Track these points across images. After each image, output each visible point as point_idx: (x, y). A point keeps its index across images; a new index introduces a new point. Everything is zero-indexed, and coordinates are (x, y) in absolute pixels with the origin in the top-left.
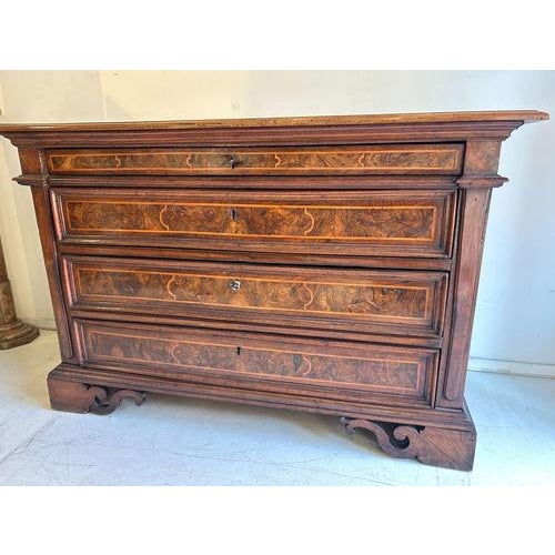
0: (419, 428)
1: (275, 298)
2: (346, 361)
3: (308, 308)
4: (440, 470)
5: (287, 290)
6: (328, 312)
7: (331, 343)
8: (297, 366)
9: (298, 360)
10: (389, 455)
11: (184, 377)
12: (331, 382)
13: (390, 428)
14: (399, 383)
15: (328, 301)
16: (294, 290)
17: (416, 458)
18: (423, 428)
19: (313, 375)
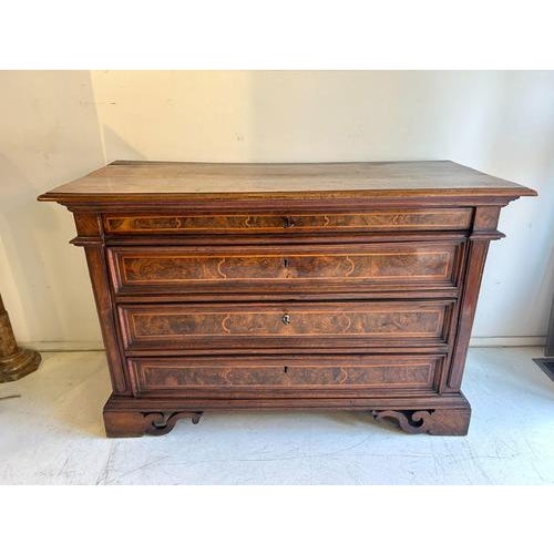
0: (431, 411)
1: (318, 326)
2: (375, 369)
3: (347, 331)
4: (446, 438)
5: (328, 319)
6: (363, 334)
7: (365, 358)
8: (335, 376)
9: (336, 372)
10: (408, 433)
11: (237, 395)
12: (363, 385)
13: (409, 414)
14: (416, 380)
15: (363, 325)
16: (335, 318)
17: (428, 433)
18: (433, 411)
19: (348, 382)
